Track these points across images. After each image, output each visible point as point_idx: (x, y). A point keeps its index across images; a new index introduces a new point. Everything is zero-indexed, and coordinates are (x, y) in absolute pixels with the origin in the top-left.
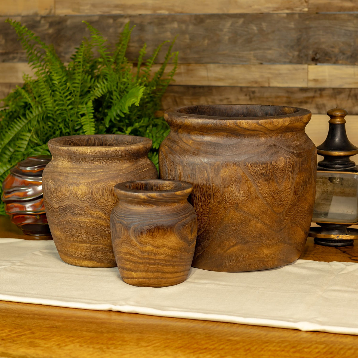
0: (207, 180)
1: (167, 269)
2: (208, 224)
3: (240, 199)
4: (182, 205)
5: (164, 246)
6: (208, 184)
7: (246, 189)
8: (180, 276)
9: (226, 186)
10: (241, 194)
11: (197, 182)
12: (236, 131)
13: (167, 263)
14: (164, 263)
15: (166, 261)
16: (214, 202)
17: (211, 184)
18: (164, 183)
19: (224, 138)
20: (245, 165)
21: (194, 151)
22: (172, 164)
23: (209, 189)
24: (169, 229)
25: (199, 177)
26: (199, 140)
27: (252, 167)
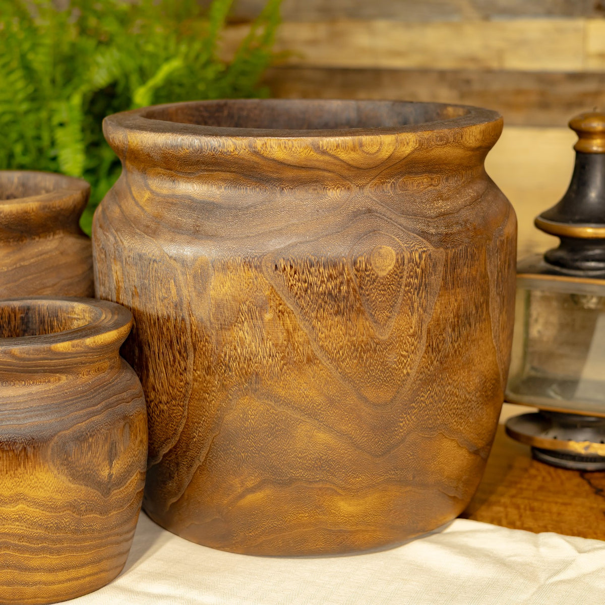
0: (176, 306)
1: (36, 561)
2: (185, 427)
3: (265, 362)
4: (85, 379)
5: (18, 500)
6: (180, 318)
7: (282, 337)
8: (83, 577)
9: (225, 326)
10: (268, 350)
11: (154, 308)
12: (255, 168)
13: (33, 546)
14: (24, 543)
15: (30, 538)
16: (195, 368)
17: (187, 318)
18: (73, 308)
19: (225, 188)
20: (276, 266)
21: (149, 223)
22: (103, 256)
23: (183, 331)
24: (30, 450)
25: (157, 296)
26: (165, 192)
27: (295, 273)
